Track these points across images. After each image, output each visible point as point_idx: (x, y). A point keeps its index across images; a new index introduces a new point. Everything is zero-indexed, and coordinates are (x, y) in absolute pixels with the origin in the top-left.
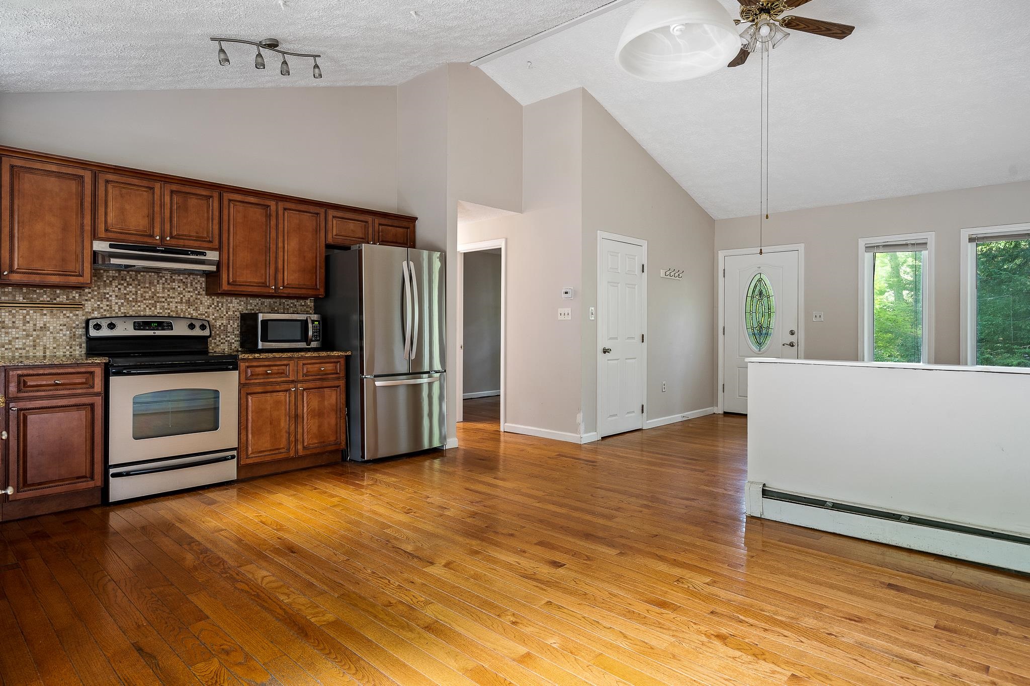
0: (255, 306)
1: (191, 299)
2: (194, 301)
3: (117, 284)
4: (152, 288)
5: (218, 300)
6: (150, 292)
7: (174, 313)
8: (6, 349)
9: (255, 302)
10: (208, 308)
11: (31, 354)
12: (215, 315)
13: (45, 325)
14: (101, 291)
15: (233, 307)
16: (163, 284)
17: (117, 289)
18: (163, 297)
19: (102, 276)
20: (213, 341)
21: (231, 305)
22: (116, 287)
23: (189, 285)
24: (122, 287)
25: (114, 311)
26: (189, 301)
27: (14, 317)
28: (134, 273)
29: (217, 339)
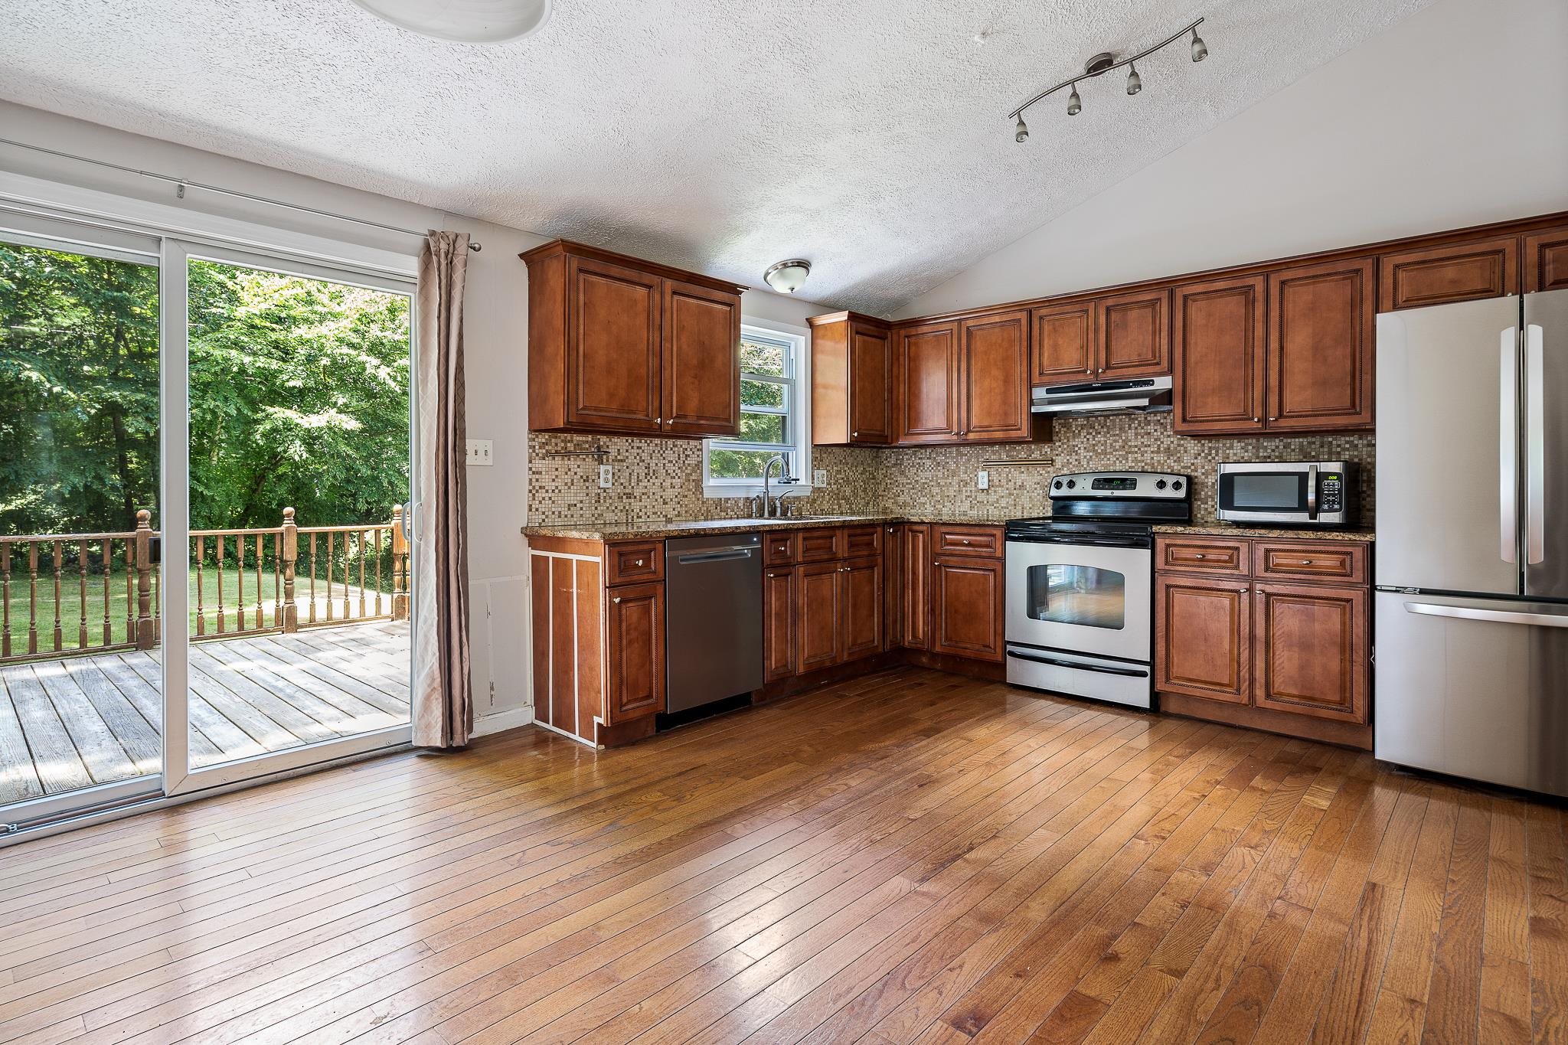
0: (1273, 451)
1: (1172, 445)
2: (1176, 449)
3: (1085, 434)
4: (1123, 434)
5: (1210, 445)
6: (1120, 441)
7: (1150, 467)
8: (995, 507)
9: (1273, 444)
10: (1196, 458)
11: (1012, 513)
12: (1206, 468)
13: (1023, 483)
14: (1071, 443)
15: (1235, 454)
16: (1136, 428)
17: (1085, 439)
18: (1136, 446)
19: (1071, 426)
20: (1202, 506)
21: (1231, 451)
22: (1085, 437)
23: (1169, 427)
24: (1091, 436)
25: (1083, 466)
26: (1169, 449)
27: (1000, 475)
28: (1103, 418)
29: (1209, 503)
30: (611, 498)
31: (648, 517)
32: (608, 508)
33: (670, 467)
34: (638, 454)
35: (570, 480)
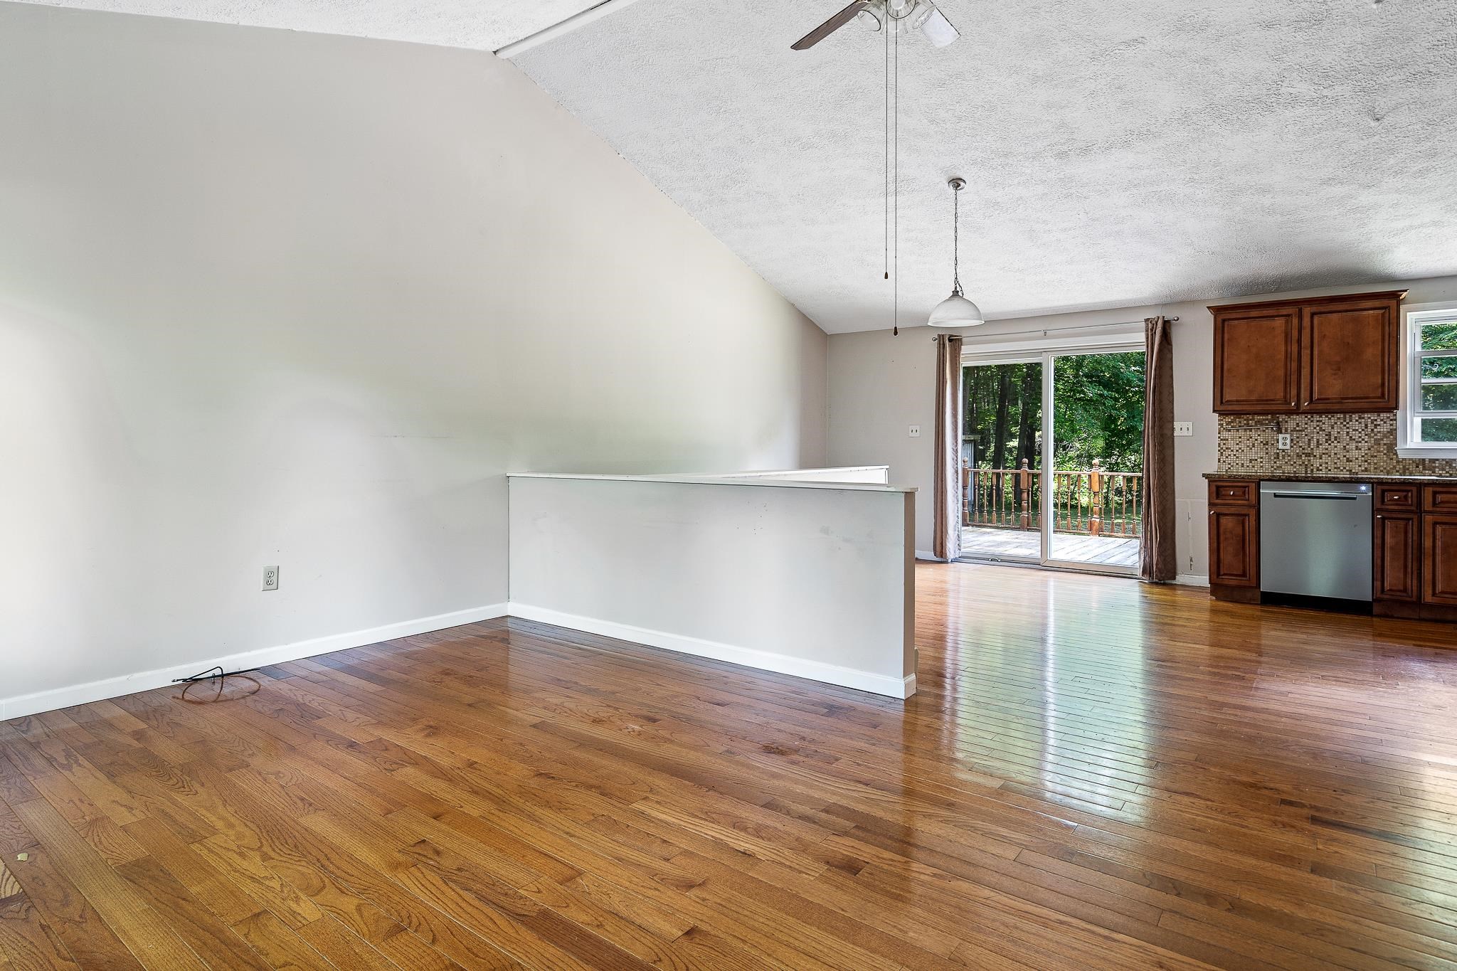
30: (1289, 456)
31: (1330, 470)
32: (1287, 463)
33: (1356, 436)
34: (1318, 426)
35: (1251, 444)
